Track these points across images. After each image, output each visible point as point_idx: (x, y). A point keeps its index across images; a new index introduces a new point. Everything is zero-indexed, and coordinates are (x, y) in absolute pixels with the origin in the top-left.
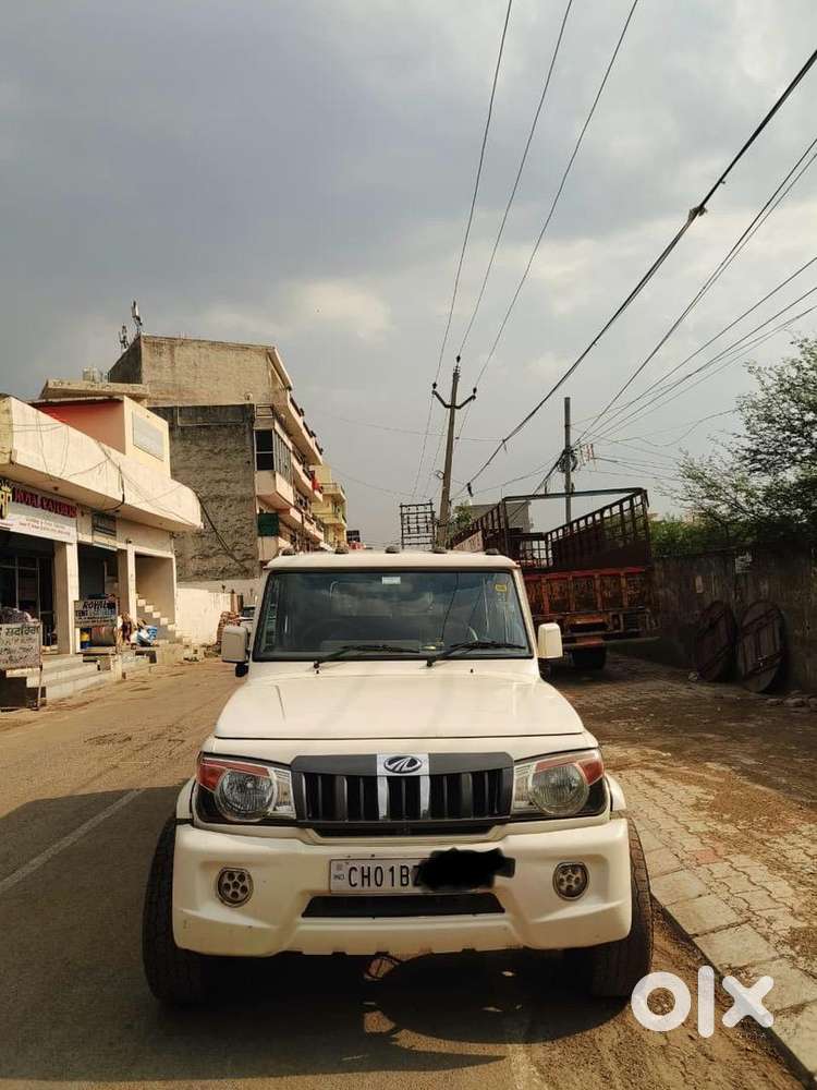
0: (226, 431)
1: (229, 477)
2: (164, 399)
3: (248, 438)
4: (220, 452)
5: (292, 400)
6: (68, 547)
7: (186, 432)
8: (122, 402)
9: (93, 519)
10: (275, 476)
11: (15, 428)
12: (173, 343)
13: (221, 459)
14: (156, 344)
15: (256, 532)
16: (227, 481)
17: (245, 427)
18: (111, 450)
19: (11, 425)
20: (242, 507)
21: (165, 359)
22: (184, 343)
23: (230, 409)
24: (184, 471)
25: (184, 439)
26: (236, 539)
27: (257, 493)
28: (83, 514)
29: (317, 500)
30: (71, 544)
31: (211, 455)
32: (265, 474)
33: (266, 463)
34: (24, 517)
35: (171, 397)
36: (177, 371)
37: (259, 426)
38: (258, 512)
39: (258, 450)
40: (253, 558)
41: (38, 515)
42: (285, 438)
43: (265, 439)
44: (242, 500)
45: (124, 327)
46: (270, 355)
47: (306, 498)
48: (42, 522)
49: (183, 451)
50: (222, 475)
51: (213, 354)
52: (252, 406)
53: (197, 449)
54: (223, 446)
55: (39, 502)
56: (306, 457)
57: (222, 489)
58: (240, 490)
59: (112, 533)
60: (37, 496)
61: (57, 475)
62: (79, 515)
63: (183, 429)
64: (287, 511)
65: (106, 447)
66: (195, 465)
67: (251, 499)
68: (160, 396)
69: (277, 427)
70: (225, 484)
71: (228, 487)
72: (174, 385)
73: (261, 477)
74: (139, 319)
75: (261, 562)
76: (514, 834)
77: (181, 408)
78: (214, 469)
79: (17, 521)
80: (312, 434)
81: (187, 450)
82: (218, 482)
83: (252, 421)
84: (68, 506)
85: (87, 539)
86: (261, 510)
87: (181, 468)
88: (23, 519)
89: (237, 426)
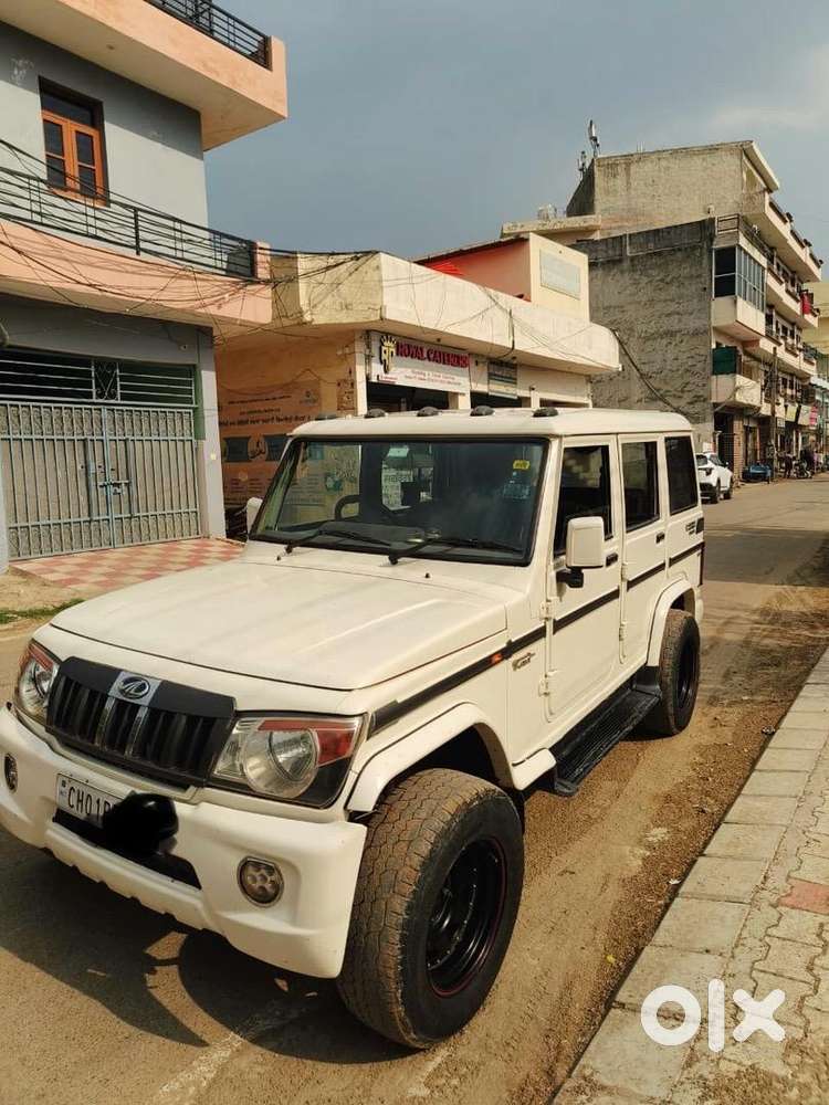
0: (679, 255)
1: (681, 309)
2: (619, 227)
3: (705, 261)
4: (672, 280)
5: (772, 205)
6: (460, 397)
7: (636, 262)
8: (527, 240)
9: (488, 369)
10: (735, 302)
11: (384, 284)
12: (628, 160)
13: (673, 290)
14: (611, 165)
15: (709, 368)
16: (678, 313)
17: (701, 248)
18: (500, 294)
19: (380, 281)
20: (695, 342)
21: (620, 182)
22: (642, 157)
23: (686, 228)
24: (632, 307)
25: (633, 271)
26: (686, 380)
27: (713, 325)
28: (477, 363)
29: (809, 326)
30: (464, 394)
31: (662, 285)
32: (725, 301)
33: (726, 288)
34: (410, 370)
35: (626, 224)
36: (633, 193)
37: (719, 244)
38: (714, 346)
39: (716, 274)
40: (705, 400)
41: (425, 368)
42: (756, 254)
43: (727, 259)
44: (696, 333)
45: (583, 153)
46: (746, 152)
47: (793, 324)
48: (429, 374)
49: (632, 284)
50: (673, 307)
51: (675, 165)
52: (712, 221)
53: (645, 280)
54: (674, 274)
55: (425, 355)
56: (794, 274)
57: (673, 323)
58: (693, 323)
59: (512, 381)
60: (421, 349)
61: (432, 327)
62: (472, 365)
63: (632, 259)
64: (756, 342)
65: (492, 291)
66: (644, 299)
67: (706, 332)
68: (614, 225)
69: (743, 242)
70: (676, 316)
71: (680, 321)
72: (629, 210)
73: (720, 306)
74: (595, 140)
75: (714, 404)
76: (208, 802)
77: (630, 235)
78: (665, 301)
79: (402, 375)
80: (804, 244)
81: (636, 283)
82: (668, 315)
83: (711, 238)
84: (458, 357)
85: (482, 388)
86: (718, 344)
87: (630, 303)
88: (409, 372)
89: (694, 248)
